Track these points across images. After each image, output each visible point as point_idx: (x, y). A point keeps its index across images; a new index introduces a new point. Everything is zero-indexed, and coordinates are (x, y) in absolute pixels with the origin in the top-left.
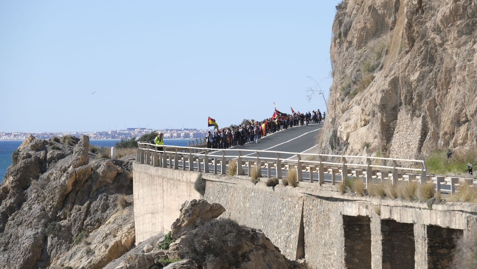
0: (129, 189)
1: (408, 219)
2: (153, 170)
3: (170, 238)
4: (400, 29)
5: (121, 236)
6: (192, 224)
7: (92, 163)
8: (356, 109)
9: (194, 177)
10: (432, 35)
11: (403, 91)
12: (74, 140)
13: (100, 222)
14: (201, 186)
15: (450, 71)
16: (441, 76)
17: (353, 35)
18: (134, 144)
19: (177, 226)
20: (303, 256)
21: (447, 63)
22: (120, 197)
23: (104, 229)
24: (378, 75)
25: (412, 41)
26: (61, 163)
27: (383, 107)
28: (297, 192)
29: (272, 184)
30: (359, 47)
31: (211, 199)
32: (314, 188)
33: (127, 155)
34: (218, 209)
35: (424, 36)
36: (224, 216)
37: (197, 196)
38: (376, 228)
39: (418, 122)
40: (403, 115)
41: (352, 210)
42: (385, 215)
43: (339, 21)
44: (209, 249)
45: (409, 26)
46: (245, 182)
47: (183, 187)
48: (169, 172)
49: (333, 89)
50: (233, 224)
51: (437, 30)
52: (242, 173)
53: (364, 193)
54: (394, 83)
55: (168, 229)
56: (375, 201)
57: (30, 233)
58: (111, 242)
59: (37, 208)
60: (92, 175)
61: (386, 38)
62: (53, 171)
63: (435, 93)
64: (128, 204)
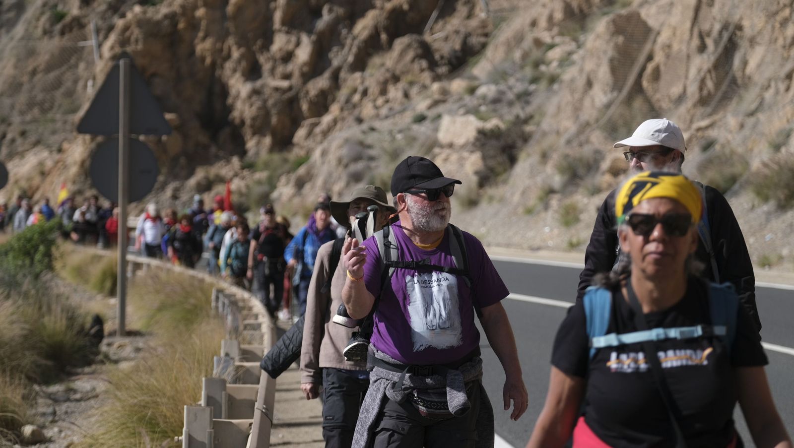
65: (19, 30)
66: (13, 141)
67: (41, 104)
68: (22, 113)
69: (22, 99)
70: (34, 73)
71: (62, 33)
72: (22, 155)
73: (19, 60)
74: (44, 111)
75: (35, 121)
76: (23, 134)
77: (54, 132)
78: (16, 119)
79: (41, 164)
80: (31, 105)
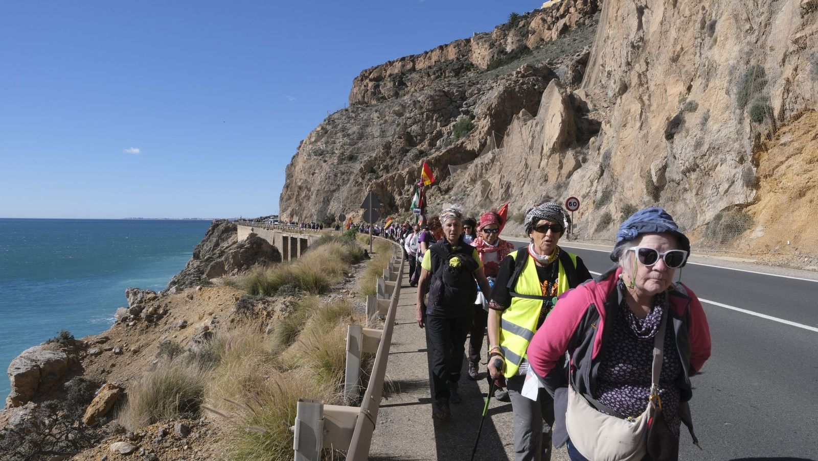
0: (237, 230)
1: (296, 237)
2: (242, 226)
3: (246, 240)
4: (294, 199)
5: (235, 240)
6: (251, 238)
7: (229, 225)
8: (285, 214)
9: (251, 228)
11: (295, 211)
12: (225, 220)
13: (230, 237)
14: (252, 230)
15: (304, 208)
17: (284, 200)
18: (238, 221)
19: (248, 238)
20: (274, 244)
21: (304, 206)
23: (231, 238)
24: (290, 208)
25: (297, 201)
26: (222, 225)
27: (290, 214)
28: (273, 231)
29: (268, 230)
30: (286, 202)
31: (255, 232)
32: (276, 230)
33: (236, 223)
34: (256, 235)
35: (299, 200)
36: (258, 236)
37: (252, 232)
38: (289, 239)
39: (298, 218)
40: (295, 216)
41: (285, 235)
42: (291, 236)
44: (254, 243)
45: (296, 198)
46: (262, 229)
47: (249, 230)
48: (245, 227)
49: (280, 211)
50: (259, 238)
51: (302, 199)
52: (262, 227)
53: (287, 232)
54: (293, 210)
55: (246, 238)
56: (289, 233)
57: (215, 239)
58: (233, 241)
59: (217, 234)
60: (229, 227)
61: (291, 200)
62: (220, 226)
63: (301, 212)
64: (236, 233)
65: (348, 185)
66: (347, 210)
67: (353, 202)
68: (349, 204)
69: (349, 200)
70: (352, 195)
71: (358, 186)
72: (349, 213)
73: (348, 192)
74: (354, 204)
75: (352, 206)
76: (349, 208)
77: (356, 208)
78: (348, 205)
79: (353, 215)
80: (351, 202)
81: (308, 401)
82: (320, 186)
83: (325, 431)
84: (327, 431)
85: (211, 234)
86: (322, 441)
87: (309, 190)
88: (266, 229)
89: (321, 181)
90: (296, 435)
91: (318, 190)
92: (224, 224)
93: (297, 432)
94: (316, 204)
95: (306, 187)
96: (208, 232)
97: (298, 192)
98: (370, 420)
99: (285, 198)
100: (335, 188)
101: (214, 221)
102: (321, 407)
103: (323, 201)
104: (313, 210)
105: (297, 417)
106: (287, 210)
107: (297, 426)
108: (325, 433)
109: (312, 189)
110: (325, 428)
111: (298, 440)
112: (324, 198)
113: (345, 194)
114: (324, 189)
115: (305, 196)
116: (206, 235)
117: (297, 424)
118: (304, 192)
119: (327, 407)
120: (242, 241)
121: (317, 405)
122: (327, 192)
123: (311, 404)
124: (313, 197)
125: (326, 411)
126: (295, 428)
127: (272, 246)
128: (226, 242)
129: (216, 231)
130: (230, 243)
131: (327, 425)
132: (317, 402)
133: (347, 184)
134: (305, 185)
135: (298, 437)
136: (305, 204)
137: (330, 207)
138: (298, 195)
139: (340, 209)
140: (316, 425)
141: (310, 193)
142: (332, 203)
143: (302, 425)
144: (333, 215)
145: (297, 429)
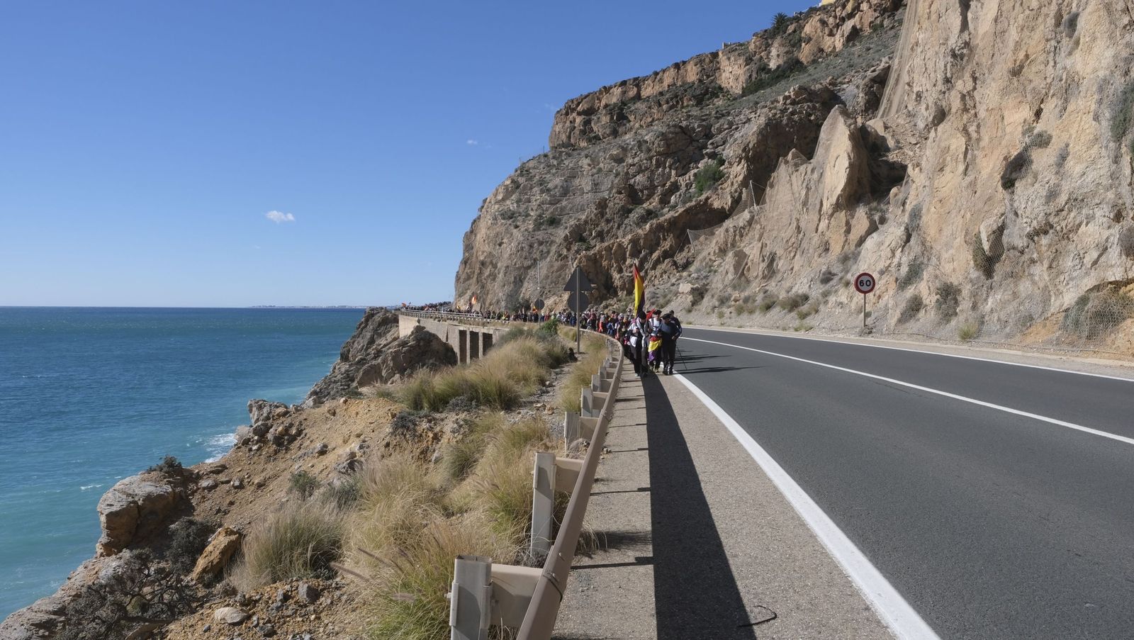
0: (398, 322)
1: (477, 331)
2: (405, 317)
3: (410, 336)
4: (475, 279)
5: (396, 335)
6: (417, 332)
7: (387, 315)
8: (462, 301)
9: (417, 319)
10: (483, 280)
12: (382, 308)
13: (389, 331)
14: (419, 321)
15: (488, 291)
16: (486, 292)
17: (461, 280)
18: (399, 309)
19: (412, 333)
20: (447, 341)
21: (488, 288)
22: (395, 324)
23: (390, 333)
24: (468, 291)
25: (478, 282)
26: (378, 315)
28: (446, 323)
29: (439, 321)
30: (463, 283)
31: (422, 325)
32: (451, 322)
33: (397, 313)
34: (424, 328)
35: (481, 281)
37: (418, 324)
38: (468, 333)
39: (480, 304)
41: (462, 329)
42: (471, 330)
43: (457, 276)
44: (422, 339)
45: (477, 278)
46: (432, 320)
47: (413, 322)
48: (410, 317)
49: (456, 295)
50: (428, 332)
51: (485, 279)
52: (431, 317)
53: (465, 324)
54: (473, 293)
55: (410, 333)
56: (468, 326)
57: (370, 334)
58: (393, 337)
59: (371, 327)
60: (387, 318)
61: (471, 281)
62: (376, 317)
63: (484, 296)
64: (397, 326)
65: (548, 259)
66: (546, 294)
67: (555, 282)
68: (549, 285)
69: (549, 281)
70: (553, 272)
71: (561, 260)
72: (549, 298)
73: (548, 268)
74: (555, 285)
75: (553, 287)
76: (549, 291)
77: (558, 291)
78: (547, 287)
79: (555, 300)
80: (551, 283)
81: (469, 558)
82: (510, 261)
83: (493, 601)
84: (497, 602)
85: (364, 328)
86: (489, 615)
87: (495, 266)
88: (437, 320)
89: (511, 254)
90: (454, 606)
91: (507, 267)
92: (381, 314)
93: (454, 601)
94: (504, 286)
95: (491, 263)
96: (360, 325)
97: (480, 269)
98: (555, 587)
99: (463, 277)
100: (529, 263)
101: (368, 310)
102: (488, 567)
103: (514, 282)
104: (500, 294)
105: (454, 581)
106: (465, 293)
107: (455, 594)
108: (494, 605)
109: (499, 265)
110: (493, 596)
111: (456, 612)
112: (515, 278)
113: (544, 271)
114: (515, 264)
115: (490, 275)
116: (358, 329)
117: (454, 589)
118: (489, 270)
119: (496, 568)
120: (405, 337)
121: (482, 564)
122: (519, 269)
123: (474, 562)
124: (501, 276)
125: (495, 573)
126: (452, 596)
127: (445, 343)
128: (384, 338)
129: (370, 323)
130: (390, 340)
131: (496, 593)
132: (483, 560)
133: (546, 258)
134: (488, 260)
135: (456, 609)
136: (489, 286)
137: (524, 290)
138: (481, 273)
139: (538, 292)
140: (480, 593)
141: (496, 271)
142: (526, 284)
143: (461, 592)
144: (527, 301)
145: (454, 597)
